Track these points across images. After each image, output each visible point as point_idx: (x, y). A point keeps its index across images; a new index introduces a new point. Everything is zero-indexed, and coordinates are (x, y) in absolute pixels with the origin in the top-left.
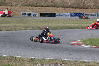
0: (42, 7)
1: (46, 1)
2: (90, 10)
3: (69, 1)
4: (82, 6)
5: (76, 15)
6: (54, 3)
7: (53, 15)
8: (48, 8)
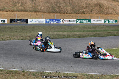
0: (11, 11)
1: (14, 5)
2: (67, 14)
3: (42, 5)
4: (58, 11)
5: (52, 21)
6: (24, 7)
7: (25, 21)
8: (18, 13)
